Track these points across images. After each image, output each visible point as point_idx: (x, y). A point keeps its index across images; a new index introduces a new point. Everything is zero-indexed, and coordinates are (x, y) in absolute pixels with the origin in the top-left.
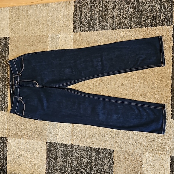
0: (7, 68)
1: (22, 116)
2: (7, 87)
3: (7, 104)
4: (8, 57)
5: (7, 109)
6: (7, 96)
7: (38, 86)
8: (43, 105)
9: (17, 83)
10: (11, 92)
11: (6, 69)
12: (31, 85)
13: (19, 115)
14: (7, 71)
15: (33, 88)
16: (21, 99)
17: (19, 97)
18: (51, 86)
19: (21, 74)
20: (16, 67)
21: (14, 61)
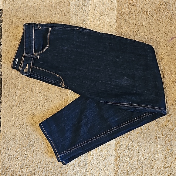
7: (63, 86)
19: (39, 56)
20: (34, 41)
21: (34, 28)
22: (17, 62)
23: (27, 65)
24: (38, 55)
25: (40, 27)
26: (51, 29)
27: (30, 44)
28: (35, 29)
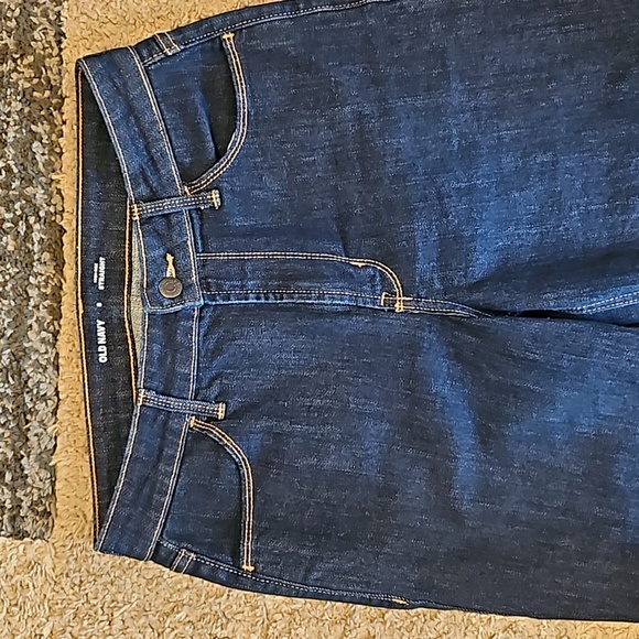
0: (39, 129)
1: (235, 581)
2: (43, 312)
3: (45, 465)
4: (57, 22)
5: (46, 514)
6: (44, 398)
7: (399, 307)
8: (441, 477)
9: (171, 271)
10: (103, 358)
11: (35, 136)
12: (335, 297)
13: (194, 571)
14: (48, 164)
15: (343, 321)
16: (212, 419)
17: (197, 405)
18: (549, 302)
19: (215, 195)
20: (161, 126)
21: (142, 58)
22: (102, 279)
23: (170, 258)
24: (208, 190)
25: (169, 46)
26: (231, 35)
27: (147, 148)
28: (149, 61)
